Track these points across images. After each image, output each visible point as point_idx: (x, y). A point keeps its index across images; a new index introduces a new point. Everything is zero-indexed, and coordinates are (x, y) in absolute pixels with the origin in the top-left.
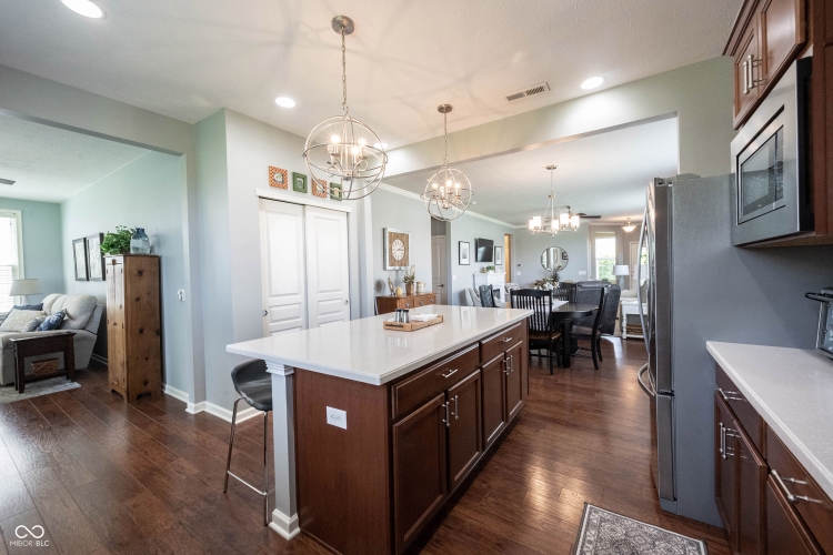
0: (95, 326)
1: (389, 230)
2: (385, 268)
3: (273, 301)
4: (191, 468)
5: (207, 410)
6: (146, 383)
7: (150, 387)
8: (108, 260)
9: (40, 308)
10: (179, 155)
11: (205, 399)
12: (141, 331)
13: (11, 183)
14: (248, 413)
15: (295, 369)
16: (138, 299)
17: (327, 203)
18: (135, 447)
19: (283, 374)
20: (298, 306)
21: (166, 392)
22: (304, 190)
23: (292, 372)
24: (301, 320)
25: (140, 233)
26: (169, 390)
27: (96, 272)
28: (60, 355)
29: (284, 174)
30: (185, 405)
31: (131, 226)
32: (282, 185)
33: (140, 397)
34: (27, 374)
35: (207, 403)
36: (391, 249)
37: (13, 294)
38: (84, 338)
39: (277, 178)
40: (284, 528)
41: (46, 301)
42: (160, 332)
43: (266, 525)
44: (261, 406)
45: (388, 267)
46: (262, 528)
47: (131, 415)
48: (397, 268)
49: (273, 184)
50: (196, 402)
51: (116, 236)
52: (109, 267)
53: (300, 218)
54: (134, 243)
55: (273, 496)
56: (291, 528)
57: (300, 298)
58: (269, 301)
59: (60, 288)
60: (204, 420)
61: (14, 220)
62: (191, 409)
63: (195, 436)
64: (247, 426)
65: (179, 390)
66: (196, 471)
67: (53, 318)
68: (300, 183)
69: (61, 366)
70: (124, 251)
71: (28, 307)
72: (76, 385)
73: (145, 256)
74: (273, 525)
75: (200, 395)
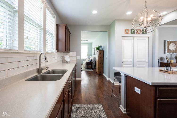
0: (95, 62)
1: (168, 40)
2: (165, 53)
3: (124, 60)
4: (106, 90)
5: (110, 80)
6: (101, 72)
7: (101, 73)
8: (97, 51)
9: (89, 58)
10: (107, 31)
11: (109, 78)
12: (100, 63)
13: (87, 41)
14: (118, 84)
15: (127, 75)
16: (100, 58)
17: (142, 35)
18: (99, 82)
19: (124, 76)
20: (131, 62)
21: (104, 75)
22: (134, 33)
23: (126, 76)
24: (132, 65)
25: (101, 46)
26: (104, 74)
27: (95, 53)
28: (91, 65)
29: (128, 30)
30: (106, 78)
31: (100, 45)
32: (128, 33)
33: (100, 74)
34: (88, 67)
35: (110, 79)
36: (168, 47)
37: (87, 56)
38: (93, 63)
39: (127, 31)
40: (123, 111)
41: (90, 57)
42: (103, 64)
43: (119, 107)
44: (119, 81)
45: (166, 53)
46: (118, 107)
47: (99, 77)
48: (171, 53)
49: (126, 33)
50: (108, 78)
51: (98, 47)
52: (97, 52)
53: (133, 40)
54: (100, 48)
55: (121, 102)
56: (124, 111)
57: (132, 60)
58: (123, 60)
59: (91, 56)
60: (109, 82)
61: (87, 46)
62: (107, 79)
63: (107, 84)
64: (117, 86)
65: (106, 75)
66: (107, 90)
67: (90, 60)
68: (133, 31)
69: (91, 67)
70: (99, 50)
71: (88, 58)
72: (92, 70)
73: (102, 50)
74: (120, 108)
75: (109, 77)
